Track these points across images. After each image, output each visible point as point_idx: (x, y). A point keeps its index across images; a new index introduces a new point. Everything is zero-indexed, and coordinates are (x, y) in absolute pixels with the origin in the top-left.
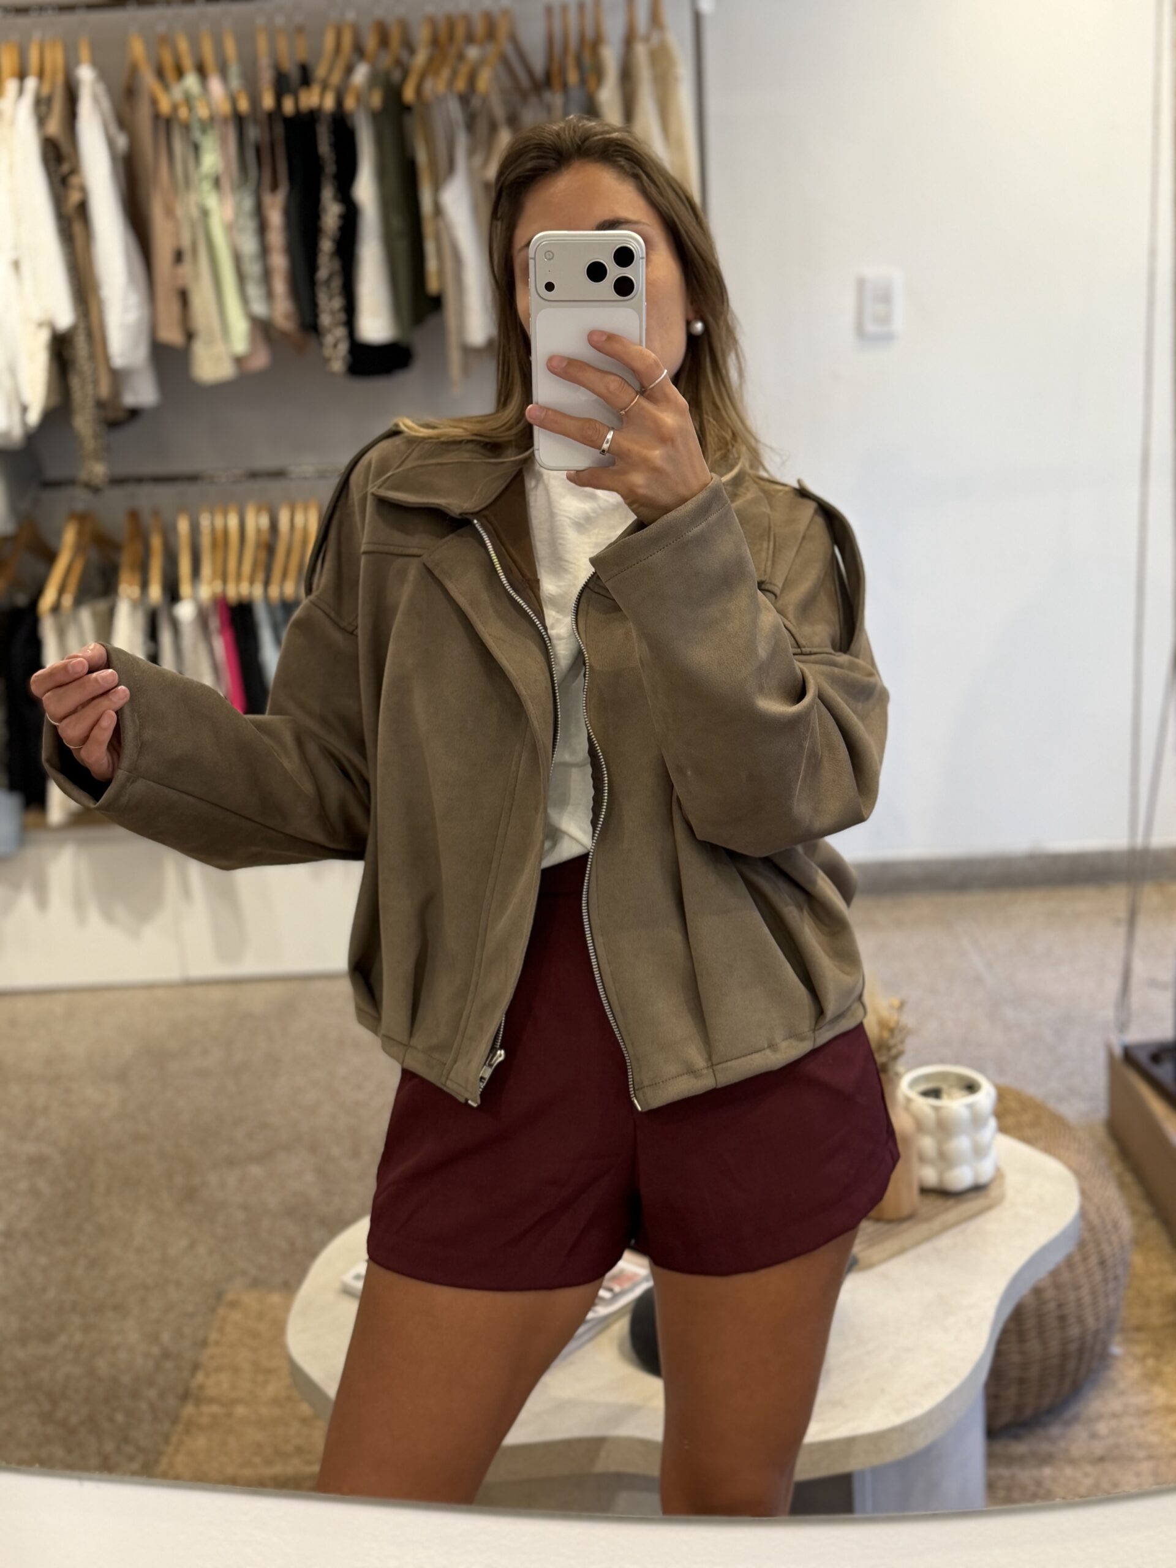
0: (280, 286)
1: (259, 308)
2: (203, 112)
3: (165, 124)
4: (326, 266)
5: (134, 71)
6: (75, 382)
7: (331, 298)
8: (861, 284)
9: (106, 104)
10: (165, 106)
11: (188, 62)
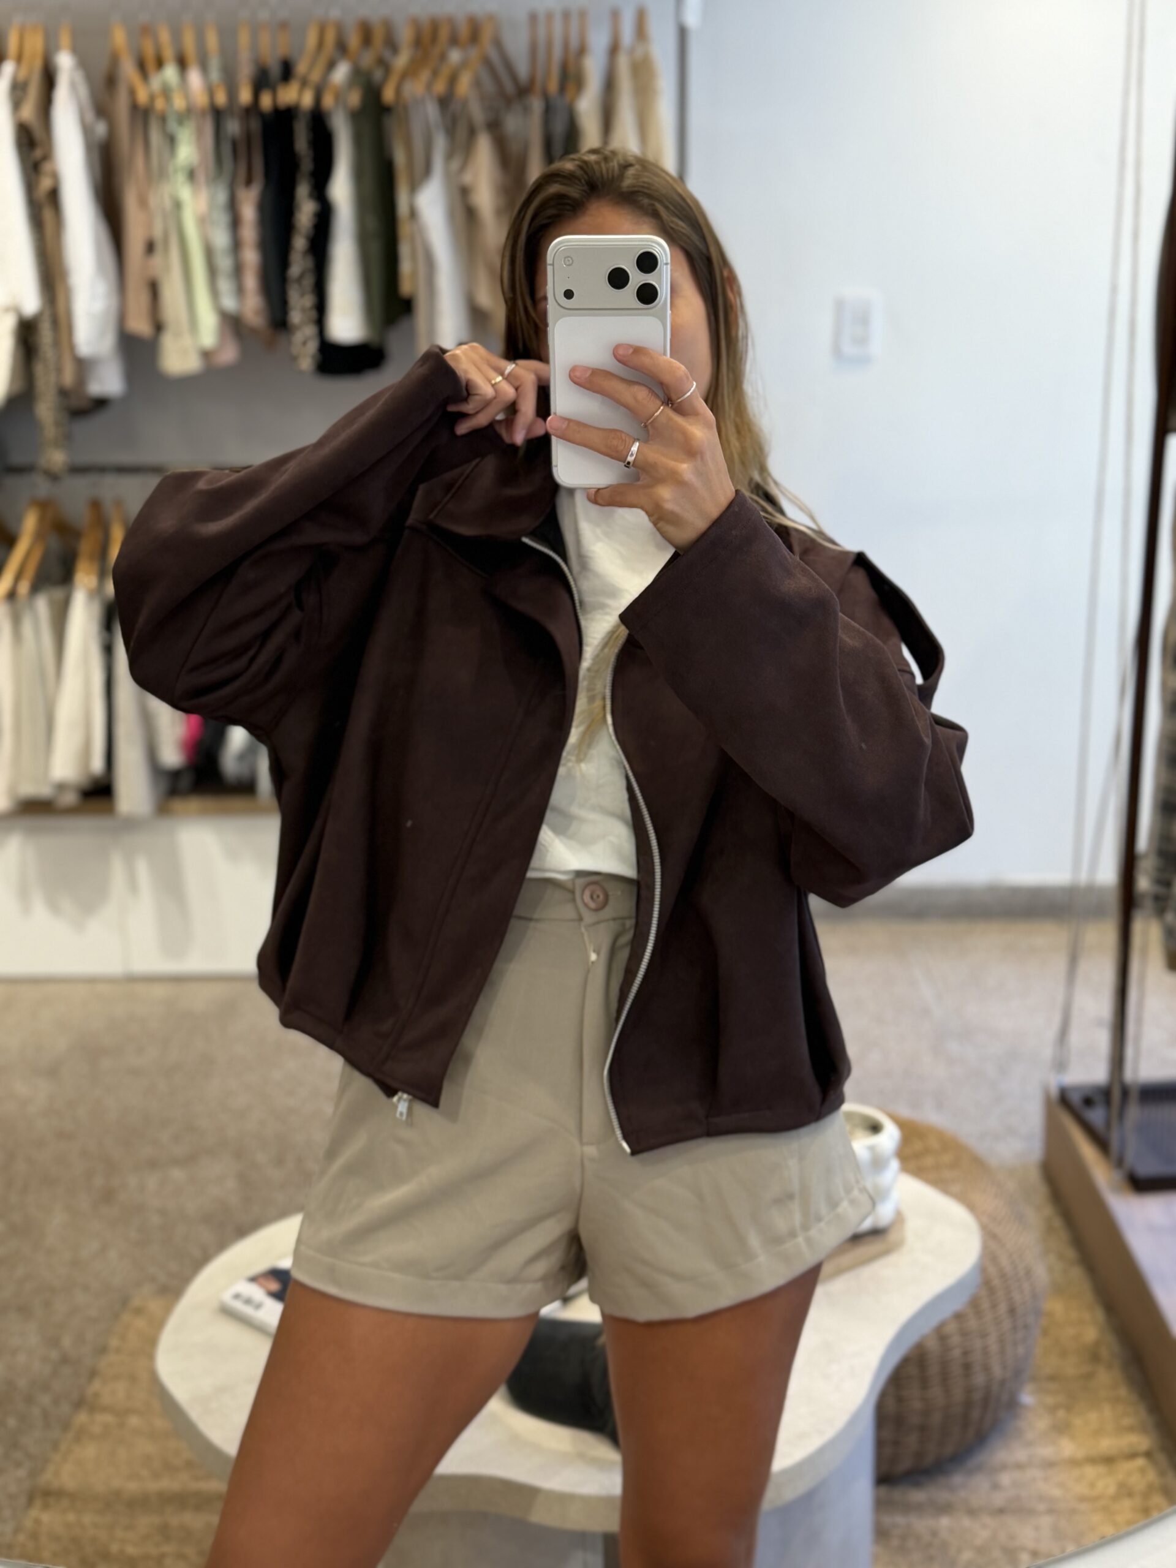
0: (251, 282)
1: (229, 303)
2: (179, 103)
3: (142, 115)
4: (299, 264)
5: (114, 61)
6: (39, 369)
7: (302, 295)
8: (840, 305)
9: (83, 91)
10: (142, 96)
11: (168, 53)
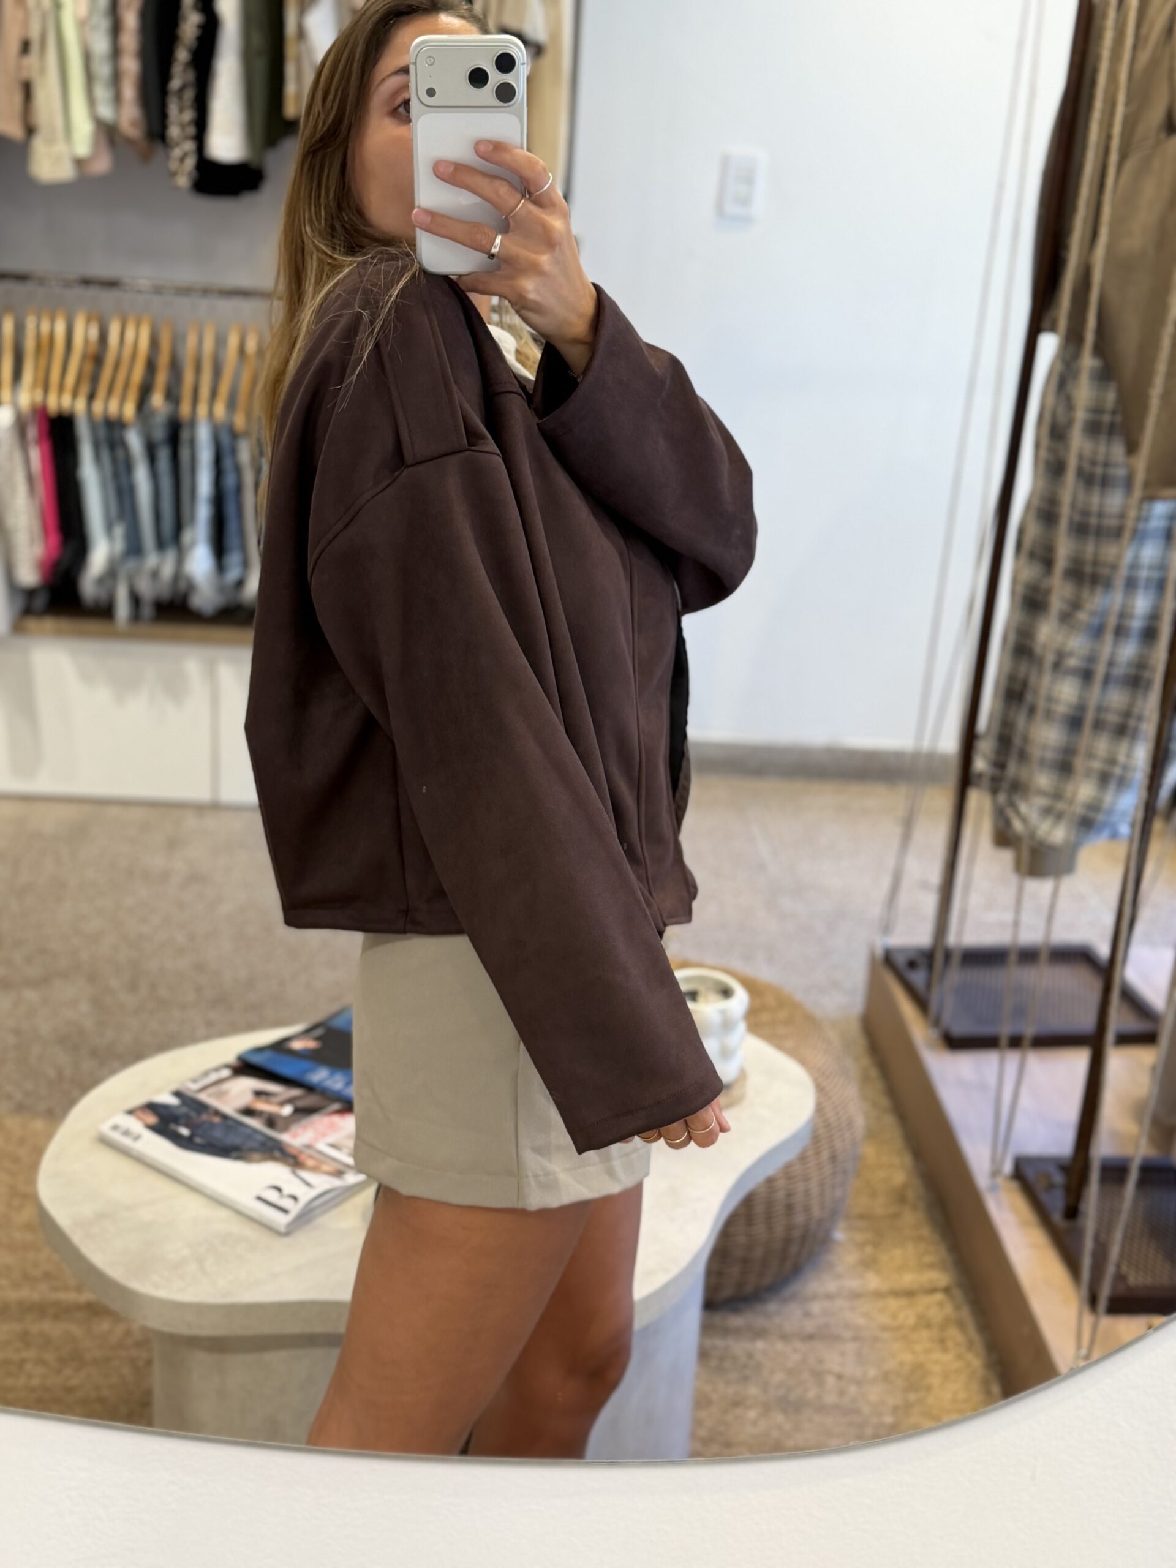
0: (129, 91)
1: (106, 112)
4: (180, 77)
7: (181, 110)
8: (725, 162)
